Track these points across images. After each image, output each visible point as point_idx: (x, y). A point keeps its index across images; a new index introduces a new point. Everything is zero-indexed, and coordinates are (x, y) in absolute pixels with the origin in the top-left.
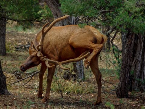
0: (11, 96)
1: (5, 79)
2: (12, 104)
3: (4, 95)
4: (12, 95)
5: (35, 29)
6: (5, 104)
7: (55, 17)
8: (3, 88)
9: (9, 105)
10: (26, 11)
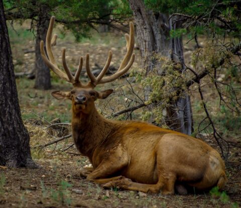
0: (37, 170)
1: (27, 137)
2: (36, 188)
3: (24, 169)
4: (41, 168)
5: (113, 37)
6: (21, 187)
7: (136, 16)
8: (22, 155)
9: (30, 189)
10: (80, 4)
